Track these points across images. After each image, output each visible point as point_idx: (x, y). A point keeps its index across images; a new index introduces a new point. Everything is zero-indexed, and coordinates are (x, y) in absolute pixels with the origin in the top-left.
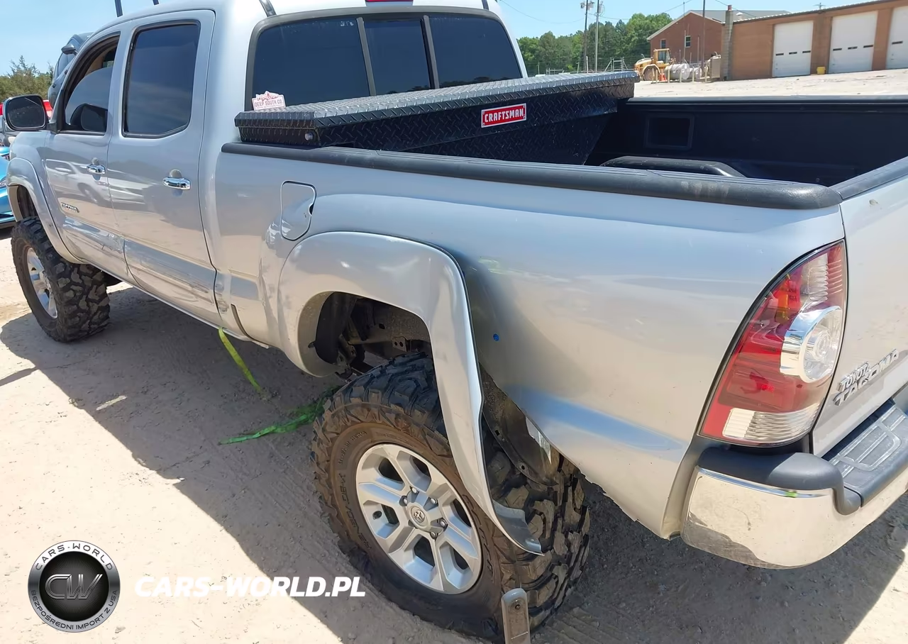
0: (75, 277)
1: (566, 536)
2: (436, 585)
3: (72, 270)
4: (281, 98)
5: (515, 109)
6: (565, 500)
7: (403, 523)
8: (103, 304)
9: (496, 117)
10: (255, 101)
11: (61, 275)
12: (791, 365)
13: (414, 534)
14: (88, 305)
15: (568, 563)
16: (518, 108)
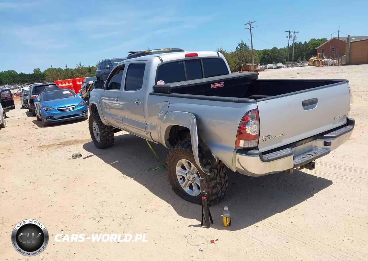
0: (106, 129)
1: (220, 178)
2: (193, 195)
3: (106, 127)
4: (164, 82)
5: (221, 83)
6: (220, 170)
7: (186, 180)
8: (113, 137)
9: (216, 86)
10: (157, 82)
11: (102, 129)
12: (248, 131)
13: (189, 182)
14: (109, 138)
15: (221, 185)
16: (222, 83)
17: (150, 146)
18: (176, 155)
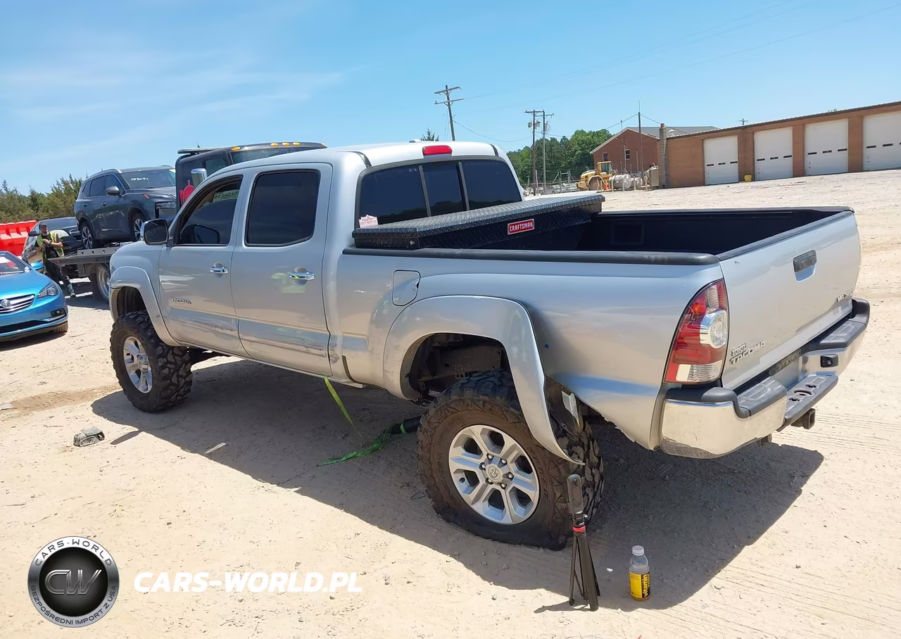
0: (170, 358)
1: (591, 470)
2: (507, 519)
3: (168, 352)
5: (527, 222)
6: (589, 448)
7: (482, 482)
9: (517, 227)
10: (360, 221)
11: (160, 356)
12: (705, 339)
13: (490, 487)
14: (178, 380)
15: (594, 488)
16: (529, 222)
17: (335, 395)
18: (453, 415)
